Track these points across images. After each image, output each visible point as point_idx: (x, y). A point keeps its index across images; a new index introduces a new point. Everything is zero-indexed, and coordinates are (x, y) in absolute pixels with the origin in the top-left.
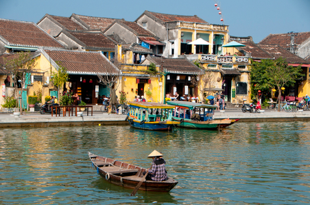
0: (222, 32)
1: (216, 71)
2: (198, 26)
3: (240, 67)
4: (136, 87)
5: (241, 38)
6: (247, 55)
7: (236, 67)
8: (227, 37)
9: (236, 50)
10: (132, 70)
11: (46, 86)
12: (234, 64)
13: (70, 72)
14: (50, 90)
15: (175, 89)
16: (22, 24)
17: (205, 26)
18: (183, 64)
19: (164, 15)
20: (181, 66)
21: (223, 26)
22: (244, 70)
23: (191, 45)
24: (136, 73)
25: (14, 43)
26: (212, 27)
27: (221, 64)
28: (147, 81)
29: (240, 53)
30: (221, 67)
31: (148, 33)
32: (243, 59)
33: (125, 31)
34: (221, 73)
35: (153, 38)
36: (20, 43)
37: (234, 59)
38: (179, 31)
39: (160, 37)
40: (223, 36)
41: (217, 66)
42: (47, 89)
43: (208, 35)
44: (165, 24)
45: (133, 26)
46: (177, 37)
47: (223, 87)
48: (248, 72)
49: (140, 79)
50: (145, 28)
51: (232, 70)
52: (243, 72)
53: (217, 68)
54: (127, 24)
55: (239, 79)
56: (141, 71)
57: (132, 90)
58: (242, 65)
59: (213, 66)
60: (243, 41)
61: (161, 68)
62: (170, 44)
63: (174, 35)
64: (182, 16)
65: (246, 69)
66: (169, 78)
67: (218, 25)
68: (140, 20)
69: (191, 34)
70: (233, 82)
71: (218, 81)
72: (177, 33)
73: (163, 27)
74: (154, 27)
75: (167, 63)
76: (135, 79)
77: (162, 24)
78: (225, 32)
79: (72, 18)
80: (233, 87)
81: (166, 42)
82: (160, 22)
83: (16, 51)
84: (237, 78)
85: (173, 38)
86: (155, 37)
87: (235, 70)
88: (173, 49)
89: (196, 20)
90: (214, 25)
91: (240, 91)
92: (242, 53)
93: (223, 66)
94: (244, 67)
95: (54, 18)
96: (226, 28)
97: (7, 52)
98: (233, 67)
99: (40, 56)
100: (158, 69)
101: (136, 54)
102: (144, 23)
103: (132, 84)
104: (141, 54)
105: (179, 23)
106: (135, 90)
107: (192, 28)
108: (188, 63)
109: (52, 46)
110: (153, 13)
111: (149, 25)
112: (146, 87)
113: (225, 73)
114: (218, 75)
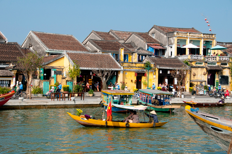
0: (210, 39)
1: (202, 67)
2: (191, 35)
3: (222, 64)
4: (135, 79)
5: (226, 43)
6: (229, 56)
7: (219, 64)
8: (214, 42)
9: (220, 52)
10: (131, 67)
11: (64, 78)
12: (218, 62)
13: (82, 68)
14: (67, 81)
15: (166, 80)
16: (63, 36)
17: (196, 35)
18: (174, 62)
19: (168, 28)
20: (172, 63)
21: (211, 34)
22: (225, 66)
23: (185, 49)
24: (134, 68)
25: (52, 49)
26: (202, 35)
27: (206, 62)
28: (144, 74)
29: (224, 54)
30: (207, 64)
31: (155, 41)
32: (225, 58)
33: (139, 40)
34: (206, 68)
35: (157, 44)
36: (57, 49)
37: (218, 58)
38: (176, 39)
39: (163, 43)
40: (211, 42)
41: (203, 63)
42: (65, 80)
43: (199, 41)
44: (166, 34)
45: (145, 36)
46: (174, 43)
47: (208, 79)
48: (229, 68)
49: (138, 73)
50: (154, 37)
51: (215, 67)
52: (225, 68)
53: (203, 65)
54: (140, 35)
55: (222, 73)
56: (139, 67)
57: (132, 81)
58: (224, 62)
59: (200, 63)
60: (228, 45)
61: (155, 65)
62: (170, 48)
63: (172, 42)
64: (182, 29)
65: (228, 66)
66: (161, 72)
67: (207, 34)
68: (151, 32)
69: (185, 41)
70: (217, 76)
71: (204, 75)
72: (174, 40)
73: (165, 36)
74: (159, 37)
75: (161, 62)
76: (134, 73)
77: (165, 34)
78: (213, 39)
79: (110, 33)
80: (217, 79)
81: (167, 46)
82: (163, 33)
83: (52, 54)
84: (220, 73)
85: (172, 44)
86: (160, 43)
87: (218, 66)
88: (171, 52)
89: (192, 31)
90: (204, 34)
91: (223, 82)
92: (225, 54)
93: (208, 64)
94: (226, 64)
95: (97, 33)
96: (214, 36)
97: (47, 55)
98: (217, 65)
99: (64, 57)
100: (152, 66)
101: (139, 55)
102: (153, 34)
103: (132, 77)
104: (142, 55)
105: (176, 33)
106: (134, 81)
107: (185, 36)
108: (179, 61)
109: (80, 50)
110: (160, 27)
111: (156, 35)
112: (143, 79)
113: (209, 68)
114: (205, 70)
